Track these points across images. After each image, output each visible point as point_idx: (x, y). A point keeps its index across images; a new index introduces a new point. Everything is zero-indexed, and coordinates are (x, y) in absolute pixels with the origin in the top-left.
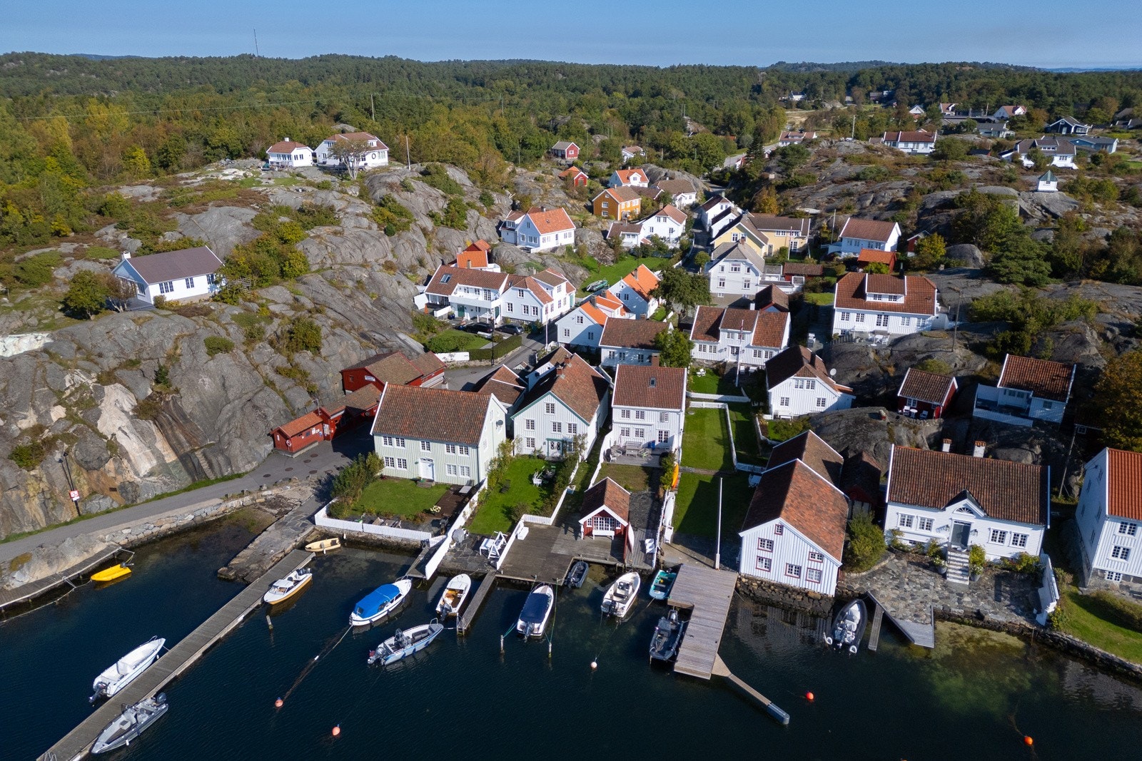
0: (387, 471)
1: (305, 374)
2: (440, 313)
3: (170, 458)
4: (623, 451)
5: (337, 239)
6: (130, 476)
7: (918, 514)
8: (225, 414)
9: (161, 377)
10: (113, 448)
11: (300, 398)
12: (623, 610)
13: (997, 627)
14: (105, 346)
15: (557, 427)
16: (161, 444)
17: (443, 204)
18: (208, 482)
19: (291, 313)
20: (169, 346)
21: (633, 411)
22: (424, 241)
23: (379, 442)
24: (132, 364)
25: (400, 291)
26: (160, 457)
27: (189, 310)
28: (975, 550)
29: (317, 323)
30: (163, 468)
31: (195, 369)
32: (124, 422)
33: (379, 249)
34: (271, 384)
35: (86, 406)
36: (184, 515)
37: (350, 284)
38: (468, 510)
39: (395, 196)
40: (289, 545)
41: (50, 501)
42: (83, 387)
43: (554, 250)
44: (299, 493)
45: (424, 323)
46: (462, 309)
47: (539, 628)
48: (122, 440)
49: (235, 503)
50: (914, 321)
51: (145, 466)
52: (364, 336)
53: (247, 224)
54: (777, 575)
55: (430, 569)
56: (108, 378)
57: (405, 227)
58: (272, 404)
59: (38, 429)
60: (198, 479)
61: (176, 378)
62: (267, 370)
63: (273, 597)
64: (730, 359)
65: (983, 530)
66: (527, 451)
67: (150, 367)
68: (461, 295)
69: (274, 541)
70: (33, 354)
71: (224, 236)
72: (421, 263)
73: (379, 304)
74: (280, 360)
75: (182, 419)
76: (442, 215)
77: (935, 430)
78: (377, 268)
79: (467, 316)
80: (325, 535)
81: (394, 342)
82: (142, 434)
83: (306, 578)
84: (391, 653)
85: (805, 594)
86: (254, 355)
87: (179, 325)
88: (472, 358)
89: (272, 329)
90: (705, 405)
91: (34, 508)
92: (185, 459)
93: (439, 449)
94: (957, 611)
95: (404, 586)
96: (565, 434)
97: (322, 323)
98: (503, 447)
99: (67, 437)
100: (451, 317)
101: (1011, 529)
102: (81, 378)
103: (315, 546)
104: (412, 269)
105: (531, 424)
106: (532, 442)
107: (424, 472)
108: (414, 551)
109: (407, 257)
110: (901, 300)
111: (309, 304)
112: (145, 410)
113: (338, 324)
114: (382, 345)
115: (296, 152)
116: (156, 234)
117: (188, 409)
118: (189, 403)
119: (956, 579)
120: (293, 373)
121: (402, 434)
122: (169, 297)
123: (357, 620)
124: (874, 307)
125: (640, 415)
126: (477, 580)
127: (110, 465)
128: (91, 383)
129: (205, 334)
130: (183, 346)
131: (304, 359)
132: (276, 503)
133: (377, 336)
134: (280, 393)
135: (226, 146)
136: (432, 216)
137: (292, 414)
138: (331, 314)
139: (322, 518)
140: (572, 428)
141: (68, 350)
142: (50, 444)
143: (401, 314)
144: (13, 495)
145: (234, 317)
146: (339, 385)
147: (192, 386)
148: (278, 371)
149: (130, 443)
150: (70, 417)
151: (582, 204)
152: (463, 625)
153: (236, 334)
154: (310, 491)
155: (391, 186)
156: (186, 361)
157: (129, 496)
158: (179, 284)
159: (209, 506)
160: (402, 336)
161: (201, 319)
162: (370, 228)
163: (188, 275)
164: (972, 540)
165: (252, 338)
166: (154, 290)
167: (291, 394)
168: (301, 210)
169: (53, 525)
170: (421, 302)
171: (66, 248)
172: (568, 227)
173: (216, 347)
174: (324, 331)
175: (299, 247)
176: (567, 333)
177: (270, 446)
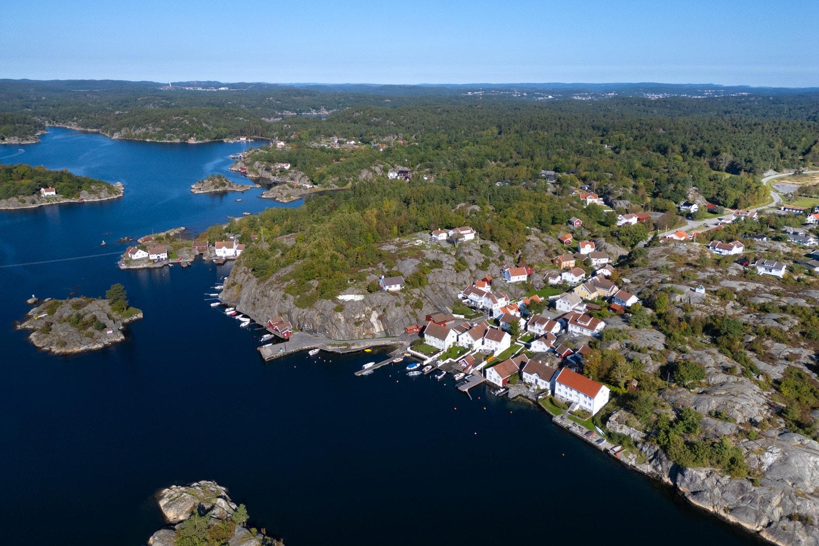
0: (427, 343)
1: (417, 315)
2: (464, 301)
3: (383, 330)
4: (485, 350)
5: (439, 274)
6: (374, 332)
7: (529, 375)
8: (396, 322)
9: (384, 311)
10: (372, 325)
11: (414, 321)
12: (457, 379)
13: (530, 399)
14: (374, 301)
15: (468, 341)
16: (381, 326)
17: (482, 260)
18: (389, 337)
19: (417, 297)
20: (387, 303)
21: (490, 340)
22: (469, 274)
23: (425, 335)
24: (379, 306)
25: (454, 292)
26: (381, 329)
27: (394, 294)
28: (538, 386)
29: (423, 302)
30: (381, 332)
31: (392, 310)
32: (375, 320)
33: (452, 277)
34: (408, 316)
35: (369, 315)
36: (383, 342)
37: (438, 289)
38: (438, 355)
39: (465, 257)
40: (401, 353)
41: (360, 334)
42: (369, 310)
43: (517, 282)
44: (406, 343)
45: (458, 303)
46: (472, 301)
47: (439, 377)
48: (374, 324)
49: (393, 342)
50: (590, 332)
51: (378, 330)
52: (435, 306)
53: (416, 266)
54: (492, 381)
55: (425, 363)
56: (374, 309)
57: (464, 270)
58: (407, 321)
59: (359, 318)
60: (387, 336)
61: (387, 312)
62: (408, 312)
63: (394, 361)
64: (538, 332)
65: (540, 381)
66: (461, 345)
67: (382, 308)
68: (472, 296)
69: (398, 351)
70: (360, 301)
71: (408, 270)
72: (465, 283)
73: (445, 297)
74: (412, 310)
75: (387, 321)
76: (481, 264)
77: (560, 361)
78: (449, 284)
79: (473, 303)
80: (409, 353)
81: (444, 309)
82: (378, 323)
83: (402, 359)
84: (411, 374)
85: (496, 385)
86: (406, 308)
87: (391, 297)
88: (465, 317)
89: (411, 302)
90: (519, 344)
91: (356, 334)
92: (385, 330)
93: (437, 340)
94: (524, 395)
95: (418, 365)
96: (470, 343)
97: (424, 302)
98: (454, 343)
99: (364, 321)
100: (468, 302)
101: (545, 382)
102: (369, 308)
103: (406, 354)
104: (461, 285)
105: (463, 339)
106: (462, 343)
107: (434, 345)
108: (424, 360)
109: (461, 281)
110: (588, 324)
111: (423, 295)
112: (380, 318)
113: (429, 302)
114: (439, 310)
115: (441, 235)
116: (392, 267)
117: (388, 319)
118: (389, 318)
119: (531, 390)
120: (414, 314)
121: (430, 334)
122: (390, 289)
123: (408, 368)
124: (579, 325)
125: (491, 342)
126: (433, 367)
127: (371, 329)
128: (370, 310)
129: (396, 301)
130: (391, 303)
131: (417, 311)
132: (402, 345)
133: (439, 307)
134: (409, 319)
135: (422, 226)
136: (477, 265)
137: (411, 325)
138: (428, 299)
139: (409, 349)
140: (472, 341)
141: (367, 301)
142: (361, 322)
143: (451, 300)
144: (354, 331)
145: (404, 297)
146: (425, 319)
147: (390, 314)
148: (410, 313)
149: (376, 325)
150: (366, 317)
151: (550, 259)
152: (425, 374)
153: (403, 302)
154: (409, 344)
155: (465, 253)
156: (390, 307)
157: (373, 336)
158: (393, 286)
159: (388, 342)
160: (447, 308)
161: (396, 297)
162: (452, 270)
163: (395, 284)
164: (538, 383)
165: (407, 303)
166: (387, 287)
167: (411, 319)
168: (433, 261)
169: (359, 339)
170: (460, 296)
171: (370, 269)
172: (524, 274)
173: (398, 305)
174: (424, 304)
175: (427, 276)
176: (496, 315)
177: (404, 331)
